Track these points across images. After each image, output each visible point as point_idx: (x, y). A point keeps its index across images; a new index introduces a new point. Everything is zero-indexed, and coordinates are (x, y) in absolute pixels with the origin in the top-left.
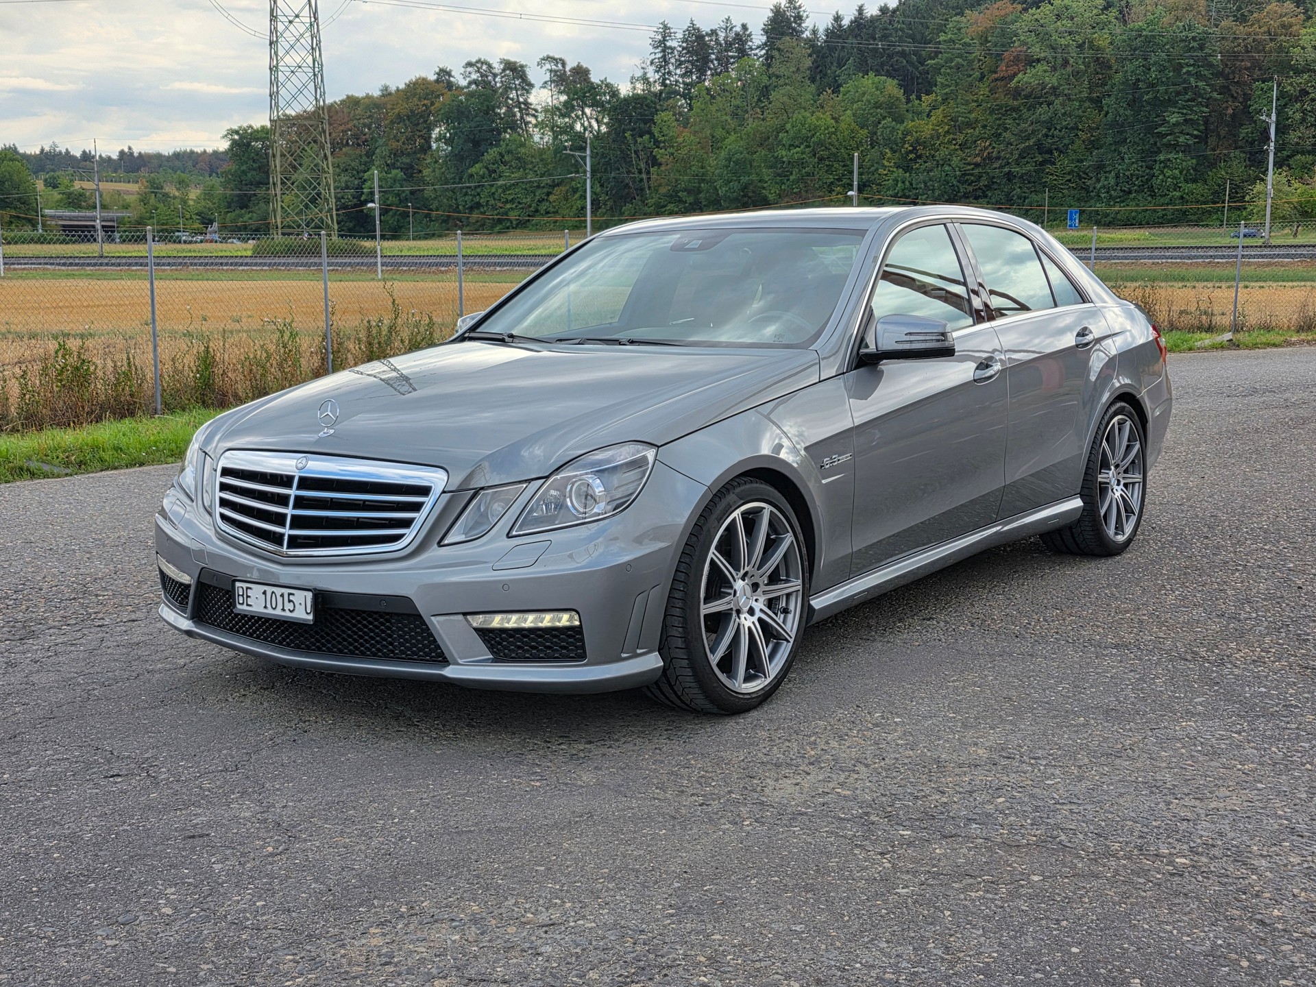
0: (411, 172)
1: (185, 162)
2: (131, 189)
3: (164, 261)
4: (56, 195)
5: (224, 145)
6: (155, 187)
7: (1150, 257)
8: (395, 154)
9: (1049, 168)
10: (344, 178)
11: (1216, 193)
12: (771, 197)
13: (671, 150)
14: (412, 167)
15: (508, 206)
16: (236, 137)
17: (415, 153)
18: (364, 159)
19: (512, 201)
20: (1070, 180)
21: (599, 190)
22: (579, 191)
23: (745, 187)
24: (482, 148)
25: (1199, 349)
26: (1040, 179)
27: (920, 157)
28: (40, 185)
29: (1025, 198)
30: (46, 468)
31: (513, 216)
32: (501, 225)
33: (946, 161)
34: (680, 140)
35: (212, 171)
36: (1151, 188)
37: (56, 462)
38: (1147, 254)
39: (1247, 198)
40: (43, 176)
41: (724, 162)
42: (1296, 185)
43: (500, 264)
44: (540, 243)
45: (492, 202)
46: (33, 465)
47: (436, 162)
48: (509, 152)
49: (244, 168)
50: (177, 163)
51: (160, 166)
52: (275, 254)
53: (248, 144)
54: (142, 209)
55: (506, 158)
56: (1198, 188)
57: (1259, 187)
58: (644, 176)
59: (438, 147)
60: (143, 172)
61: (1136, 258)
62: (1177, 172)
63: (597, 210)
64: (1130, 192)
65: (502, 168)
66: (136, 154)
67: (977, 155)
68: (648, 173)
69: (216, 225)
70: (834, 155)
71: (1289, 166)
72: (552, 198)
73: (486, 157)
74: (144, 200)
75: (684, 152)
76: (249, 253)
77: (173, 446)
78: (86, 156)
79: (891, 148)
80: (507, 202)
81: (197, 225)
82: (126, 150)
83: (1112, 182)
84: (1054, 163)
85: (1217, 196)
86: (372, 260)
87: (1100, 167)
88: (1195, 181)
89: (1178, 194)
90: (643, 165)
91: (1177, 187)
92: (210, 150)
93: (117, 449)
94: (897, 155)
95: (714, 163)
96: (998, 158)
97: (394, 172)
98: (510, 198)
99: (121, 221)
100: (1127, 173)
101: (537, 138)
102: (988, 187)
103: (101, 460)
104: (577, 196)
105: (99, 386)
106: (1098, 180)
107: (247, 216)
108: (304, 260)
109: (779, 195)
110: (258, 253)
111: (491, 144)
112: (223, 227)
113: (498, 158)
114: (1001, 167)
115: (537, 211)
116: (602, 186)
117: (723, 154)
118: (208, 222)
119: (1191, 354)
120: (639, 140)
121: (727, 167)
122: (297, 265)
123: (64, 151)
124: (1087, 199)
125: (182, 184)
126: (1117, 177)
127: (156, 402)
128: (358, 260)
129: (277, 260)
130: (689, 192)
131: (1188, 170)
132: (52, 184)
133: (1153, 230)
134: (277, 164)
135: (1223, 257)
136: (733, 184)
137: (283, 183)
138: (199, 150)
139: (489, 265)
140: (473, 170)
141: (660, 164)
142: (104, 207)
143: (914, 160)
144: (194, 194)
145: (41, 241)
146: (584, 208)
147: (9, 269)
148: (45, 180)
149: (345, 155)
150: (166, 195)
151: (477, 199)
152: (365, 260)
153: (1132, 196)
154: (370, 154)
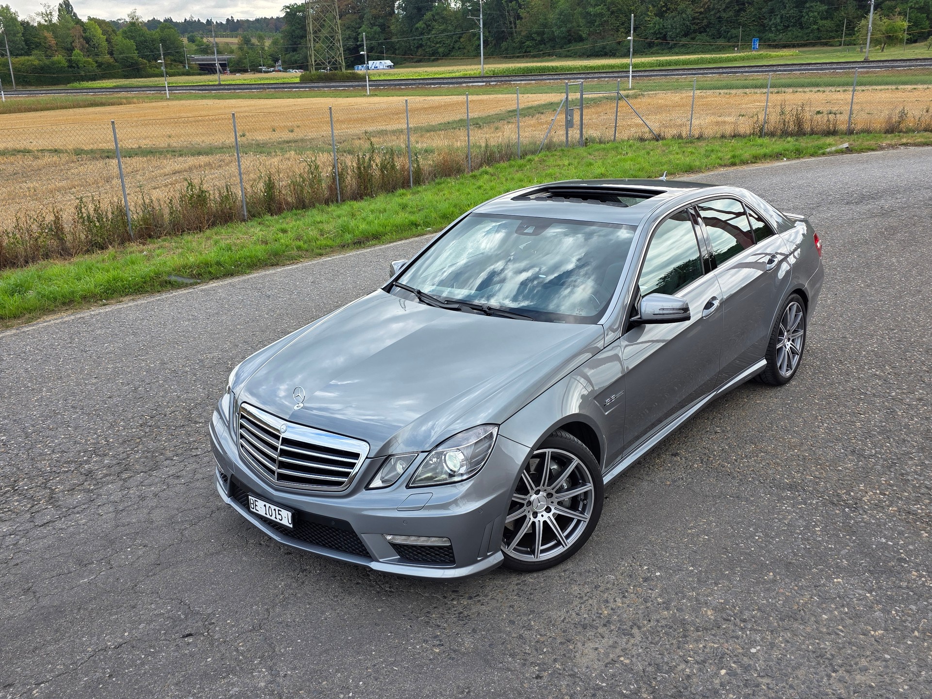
0: (384, 28)
1: (262, 24)
2: (234, 41)
3: (253, 87)
4: (194, 47)
5: (282, 15)
6: (247, 41)
7: (799, 70)
8: (376, 17)
9: (743, 14)
10: (348, 32)
11: (838, 25)
12: (584, 36)
13: (528, 10)
14: (384, 25)
15: (438, 45)
16: (288, 10)
17: (386, 16)
18: (358, 21)
19: (440, 42)
20: (754, 21)
21: (487, 34)
22: (476, 35)
23: (569, 31)
24: (422, 12)
25: (828, 153)
26: (737, 20)
27: (668, 9)
28: (185, 41)
29: (728, 32)
30: (180, 280)
31: (440, 50)
32: (434, 57)
33: (683, 11)
34: (533, 4)
35: (277, 29)
36: (801, 24)
37: (185, 275)
38: (797, 68)
39: (856, 29)
40: (187, 35)
41: (558, 16)
42: (885, 20)
43: (433, 84)
44: (455, 68)
45: (429, 43)
46: (173, 278)
47: (398, 21)
48: (438, 14)
49: (294, 28)
50: (257, 25)
51: (249, 27)
52: (312, 81)
53: (295, 14)
54: (240, 53)
55: (436, 17)
56: (827, 23)
57: (863, 22)
58: (513, 25)
59: (398, 12)
60: (240, 31)
61: (791, 70)
62: (816, 14)
63: (487, 46)
64: (788, 26)
65: (434, 23)
66: (235, 21)
67: (701, 7)
68: (515, 23)
69: (280, 61)
70: (620, 10)
71: (881, 8)
72: (462, 40)
73: (425, 17)
74: (241, 49)
75: (535, 10)
76: (298, 80)
77: (249, 260)
78: (209, 22)
79: (653, 5)
80: (437, 43)
81: (270, 62)
82: (230, 18)
83: (778, 20)
84: (745, 11)
85: (839, 26)
86: (364, 83)
87: (772, 11)
88: (826, 19)
89: (816, 27)
90: (512, 19)
91: (815, 23)
92: (275, 17)
93: (218, 264)
94: (656, 8)
95: (552, 17)
96: (713, 9)
97: (375, 28)
98: (439, 40)
99: (229, 60)
100: (788, 15)
101: (453, 5)
102: (707, 26)
103: (210, 273)
104: (475, 38)
105: (212, 205)
106: (770, 20)
107: (297, 56)
108: (327, 84)
109: (589, 34)
110: (303, 80)
111: (427, 10)
112: (284, 62)
113: (432, 18)
114: (716, 14)
115: (454, 48)
116: (489, 32)
117: (557, 11)
118: (276, 60)
119: (823, 158)
120: (510, 4)
121: (559, 18)
122: (323, 87)
123: (197, 20)
124: (764, 31)
125: (261, 38)
126: (781, 18)
127: (243, 211)
128: (357, 84)
129: (313, 85)
130: (538, 33)
131: (823, 12)
132: (192, 40)
133: (801, 49)
134: (311, 28)
135: (841, 69)
136: (563, 29)
137: (314, 40)
138: (269, 17)
139: (427, 84)
140: (418, 25)
141: (522, 18)
142: (219, 52)
143: (665, 11)
144: (268, 43)
145: (188, 74)
146: (479, 45)
147: (172, 93)
148: (188, 38)
149: (348, 19)
150: (253, 45)
151: (420, 42)
152: (361, 83)
153: (789, 29)
154: (361, 18)
